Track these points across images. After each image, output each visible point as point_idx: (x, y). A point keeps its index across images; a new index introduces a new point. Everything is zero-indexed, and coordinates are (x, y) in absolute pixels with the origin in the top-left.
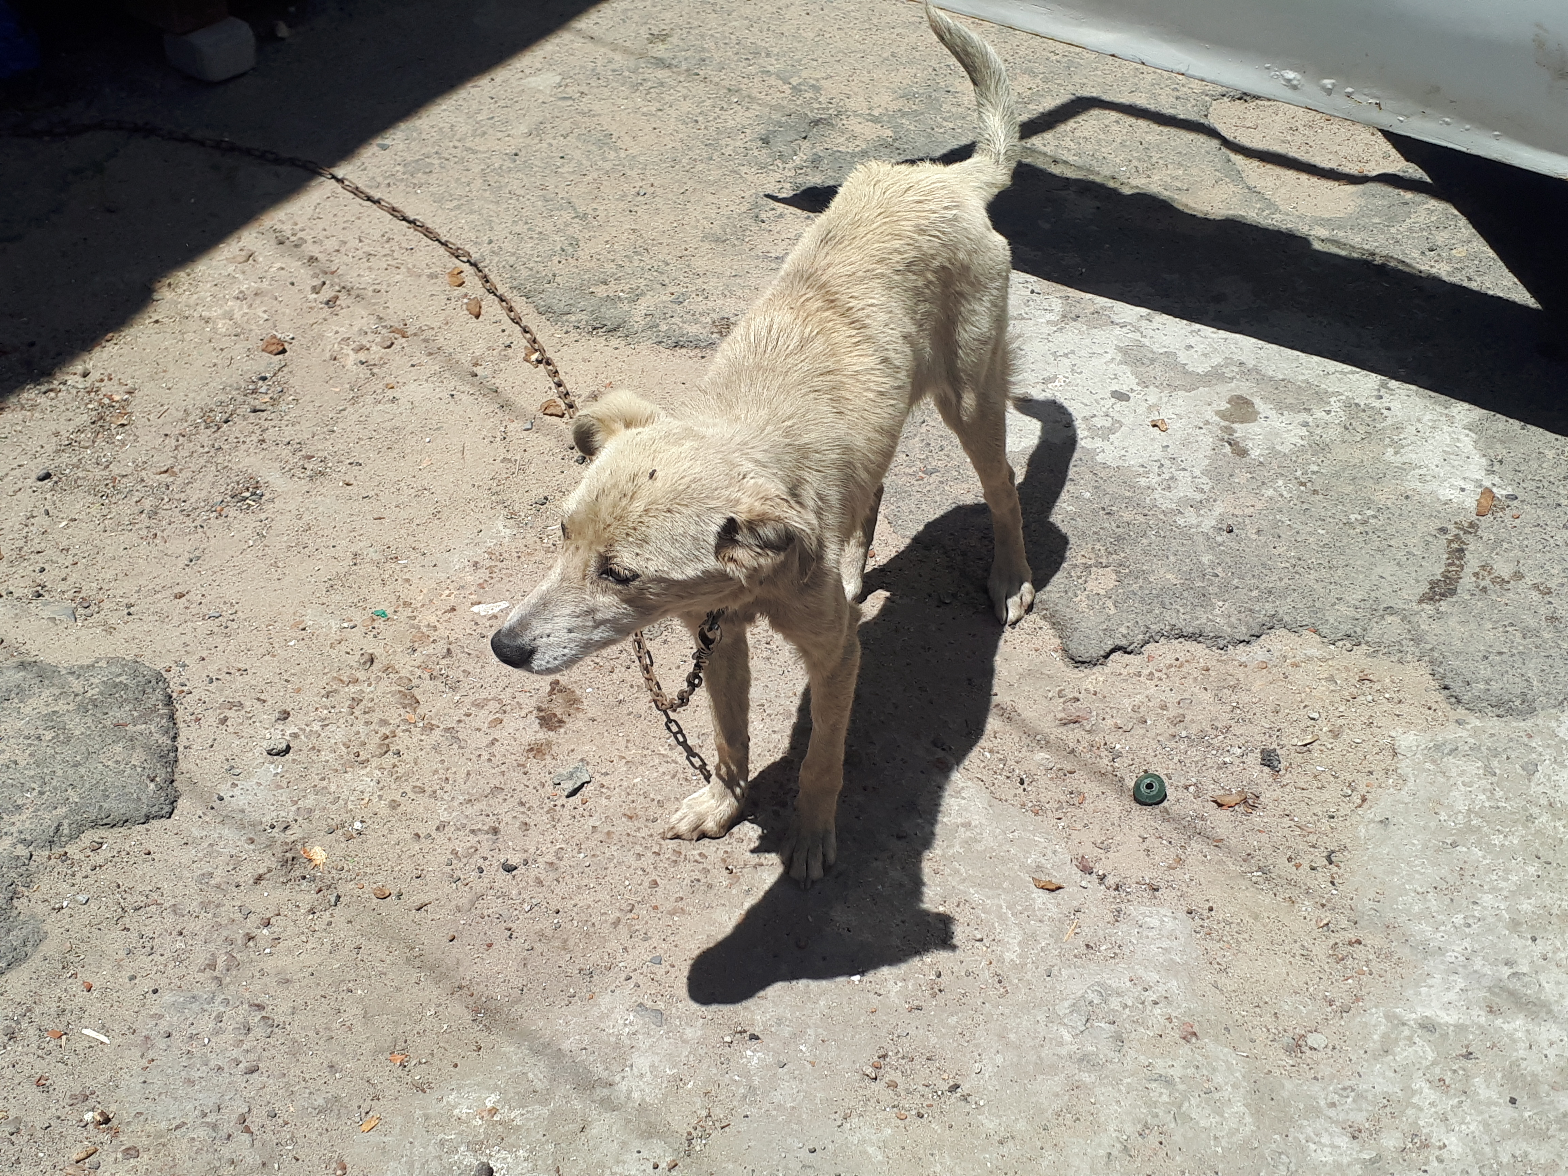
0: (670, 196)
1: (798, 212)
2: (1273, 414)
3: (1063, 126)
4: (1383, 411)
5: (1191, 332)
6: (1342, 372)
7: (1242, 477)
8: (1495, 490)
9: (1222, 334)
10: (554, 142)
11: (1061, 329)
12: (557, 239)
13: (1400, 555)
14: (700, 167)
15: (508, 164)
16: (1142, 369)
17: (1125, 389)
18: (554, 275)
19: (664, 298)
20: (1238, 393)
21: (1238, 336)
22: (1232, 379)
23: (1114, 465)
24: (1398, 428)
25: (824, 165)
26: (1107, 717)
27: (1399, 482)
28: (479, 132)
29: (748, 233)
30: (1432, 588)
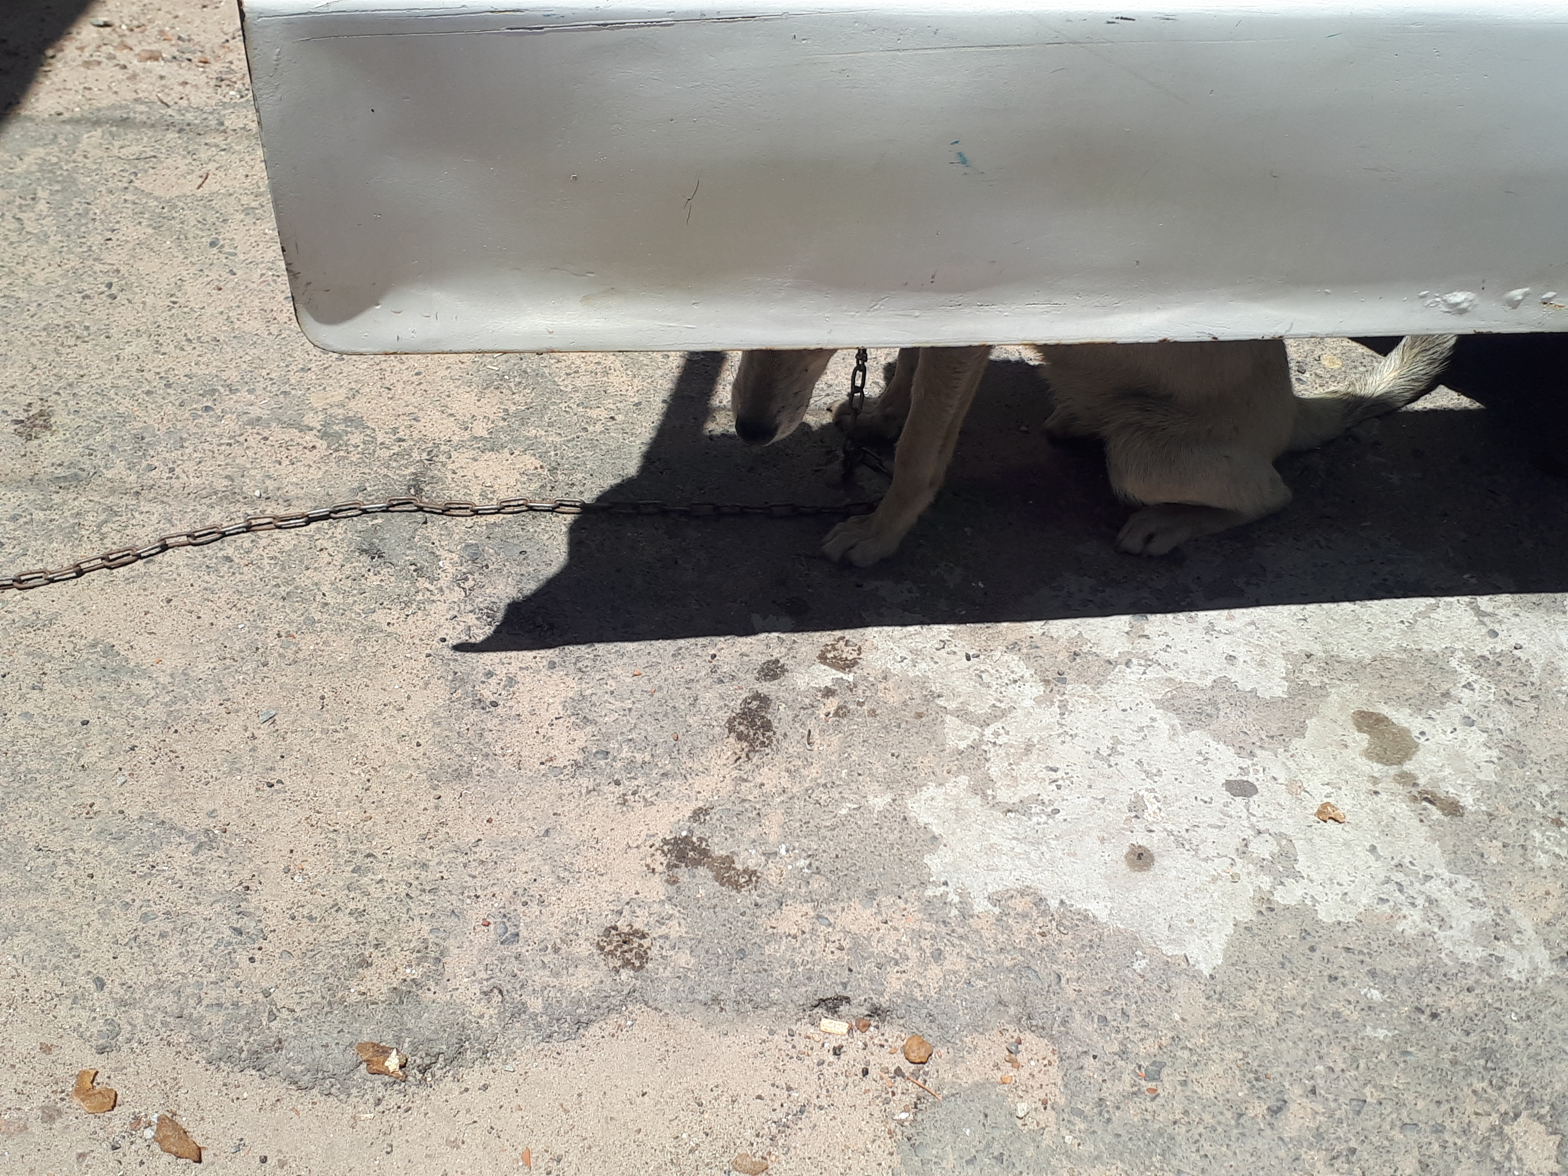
2: (1422, 723)
4: (1516, 653)
7: (1493, 851)
11: (1064, 706)
12: (208, 912)
14: (307, 643)
16: (1218, 726)
17: (1234, 773)
19: (483, 941)
20: (1353, 708)
22: (1324, 687)
23: (1349, 917)
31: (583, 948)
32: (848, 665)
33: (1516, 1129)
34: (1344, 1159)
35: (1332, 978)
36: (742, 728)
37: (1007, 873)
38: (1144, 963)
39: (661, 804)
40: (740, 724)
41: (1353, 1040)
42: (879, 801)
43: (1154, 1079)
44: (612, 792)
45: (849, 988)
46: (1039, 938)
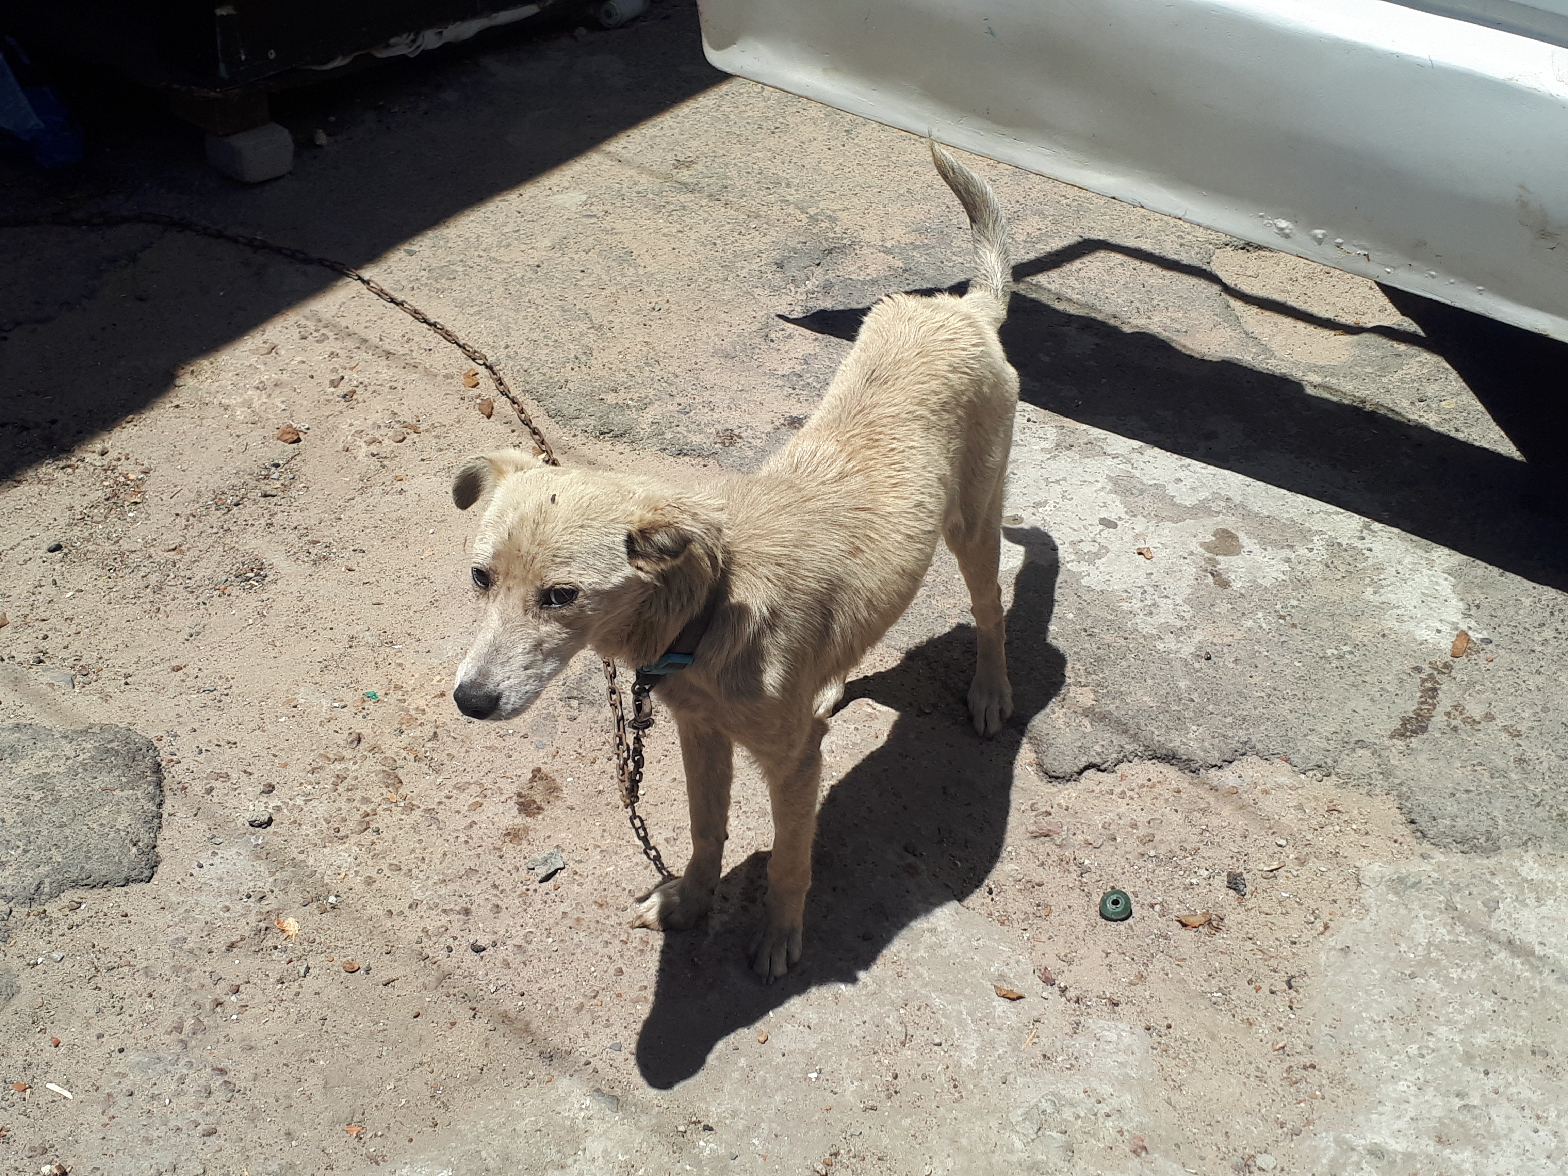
0: (684, 312)
1: (808, 332)
2: (1257, 549)
3: (1069, 266)
4: (1365, 551)
5: (1182, 466)
6: (1326, 513)
7: (1223, 607)
8: (1470, 633)
9: (1212, 469)
10: (576, 257)
11: (1055, 457)
12: (571, 346)
13: (1375, 691)
14: (715, 287)
15: (530, 274)
16: (1131, 499)
17: (1113, 517)
18: (567, 382)
19: (671, 408)
20: (1224, 527)
21: (1226, 472)
22: (1218, 513)
23: (1098, 589)
24: (1379, 568)
25: (835, 290)
26: (1078, 832)
27: (1376, 620)
28: (504, 243)
29: (757, 351)
30: (1404, 725)
31: (710, 430)
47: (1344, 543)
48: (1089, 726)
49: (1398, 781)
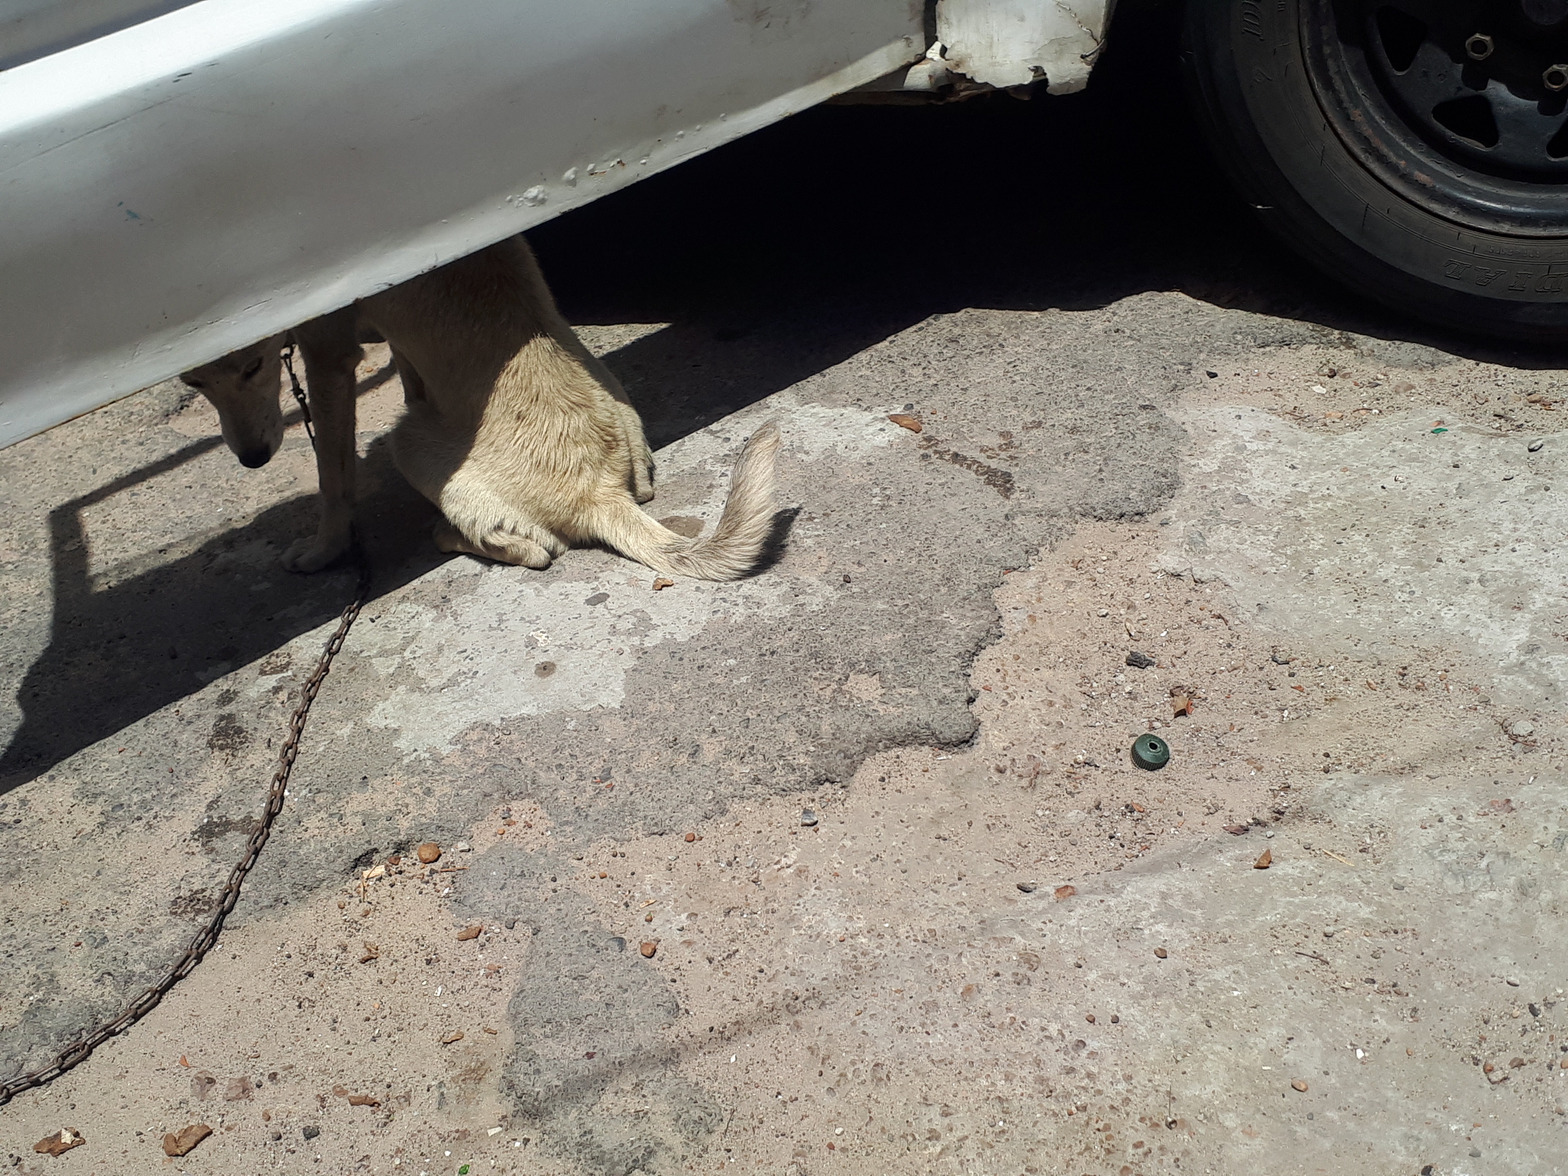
8: (893, 413)
11: (455, 614)
13: (942, 490)
17: (588, 594)
23: (699, 631)
27: (846, 463)
30: (995, 485)
31: (160, 921)
32: (285, 667)
33: (849, 685)
34: (748, 755)
35: (700, 668)
36: (220, 742)
37: (457, 723)
38: (573, 723)
39: (179, 814)
40: (218, 740)
41: (727, 692)
42: (345, 730)
43: (607, 779)
44: (137, 827)
45: (373, 843)
46: (496, 747)
47: (728, 452)
48: (909, 690)
49: (1066, 510)
